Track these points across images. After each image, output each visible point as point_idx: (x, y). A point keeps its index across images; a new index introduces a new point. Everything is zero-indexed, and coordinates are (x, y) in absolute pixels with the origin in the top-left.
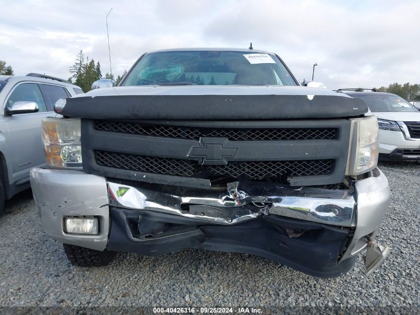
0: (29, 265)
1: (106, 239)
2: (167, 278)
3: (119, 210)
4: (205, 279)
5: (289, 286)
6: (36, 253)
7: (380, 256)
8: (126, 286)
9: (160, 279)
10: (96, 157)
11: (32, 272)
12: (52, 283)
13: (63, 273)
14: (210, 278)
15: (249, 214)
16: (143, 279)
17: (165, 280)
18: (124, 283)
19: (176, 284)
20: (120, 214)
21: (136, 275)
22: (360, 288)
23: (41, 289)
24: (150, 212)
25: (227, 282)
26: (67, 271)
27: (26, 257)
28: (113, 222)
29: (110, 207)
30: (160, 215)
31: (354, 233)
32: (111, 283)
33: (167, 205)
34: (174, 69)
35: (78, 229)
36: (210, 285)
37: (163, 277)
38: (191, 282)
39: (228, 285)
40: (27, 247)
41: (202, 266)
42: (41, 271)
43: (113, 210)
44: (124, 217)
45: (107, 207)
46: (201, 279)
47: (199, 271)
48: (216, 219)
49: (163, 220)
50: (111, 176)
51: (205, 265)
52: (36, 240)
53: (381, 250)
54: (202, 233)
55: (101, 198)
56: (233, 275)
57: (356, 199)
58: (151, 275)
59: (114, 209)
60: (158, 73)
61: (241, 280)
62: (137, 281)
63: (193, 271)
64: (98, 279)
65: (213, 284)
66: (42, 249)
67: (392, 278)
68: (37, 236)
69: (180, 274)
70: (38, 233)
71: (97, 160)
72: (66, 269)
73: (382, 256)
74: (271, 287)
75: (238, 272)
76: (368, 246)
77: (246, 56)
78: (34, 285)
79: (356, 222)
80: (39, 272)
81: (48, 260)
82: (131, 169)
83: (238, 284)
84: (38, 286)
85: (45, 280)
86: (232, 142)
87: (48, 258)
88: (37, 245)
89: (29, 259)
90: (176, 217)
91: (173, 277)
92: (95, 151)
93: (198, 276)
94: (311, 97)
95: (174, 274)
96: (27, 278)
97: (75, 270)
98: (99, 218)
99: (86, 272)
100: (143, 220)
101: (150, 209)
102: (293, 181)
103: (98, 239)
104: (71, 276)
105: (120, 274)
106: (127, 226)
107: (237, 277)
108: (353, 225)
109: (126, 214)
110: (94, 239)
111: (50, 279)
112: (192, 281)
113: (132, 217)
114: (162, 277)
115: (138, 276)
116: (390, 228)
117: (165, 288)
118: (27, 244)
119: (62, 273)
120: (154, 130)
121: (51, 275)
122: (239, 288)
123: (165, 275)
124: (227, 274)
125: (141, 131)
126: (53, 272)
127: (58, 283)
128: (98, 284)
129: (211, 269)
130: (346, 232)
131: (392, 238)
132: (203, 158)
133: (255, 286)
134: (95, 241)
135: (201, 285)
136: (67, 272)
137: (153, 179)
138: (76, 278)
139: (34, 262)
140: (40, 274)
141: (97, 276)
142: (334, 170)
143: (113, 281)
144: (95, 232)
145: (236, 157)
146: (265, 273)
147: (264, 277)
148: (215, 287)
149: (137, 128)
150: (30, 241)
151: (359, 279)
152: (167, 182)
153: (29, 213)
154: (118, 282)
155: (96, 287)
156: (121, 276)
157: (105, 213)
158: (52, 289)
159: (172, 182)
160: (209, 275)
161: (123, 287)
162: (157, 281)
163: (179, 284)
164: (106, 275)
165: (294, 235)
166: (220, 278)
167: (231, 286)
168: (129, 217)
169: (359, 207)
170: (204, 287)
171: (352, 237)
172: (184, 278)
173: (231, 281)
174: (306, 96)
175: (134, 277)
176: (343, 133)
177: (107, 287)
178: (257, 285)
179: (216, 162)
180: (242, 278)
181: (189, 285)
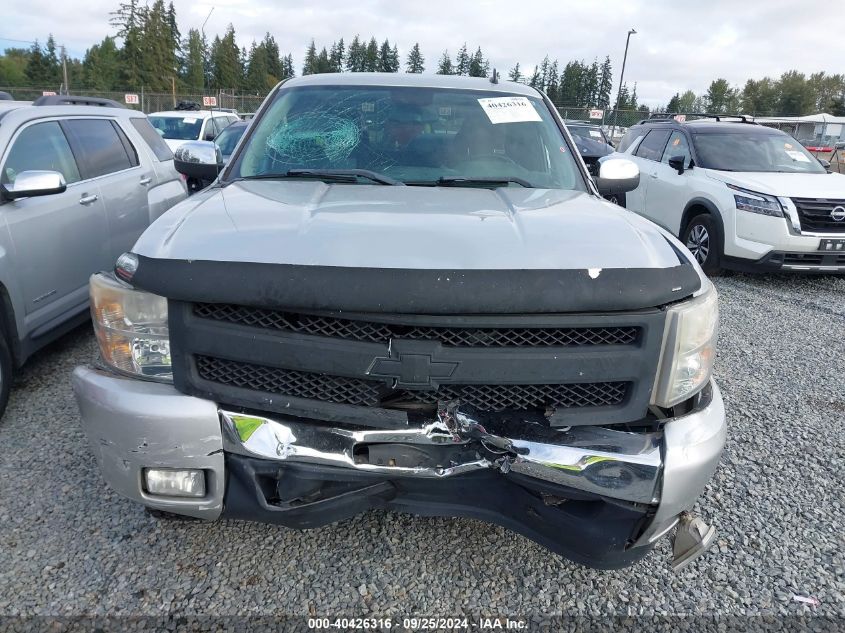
0: (73, 513)
1: (219, 506)
2: (327, 544)
3: (242, 461)
4: (394, 549)
5: (542, 564)
6: (83, 484)
7: (698, 544)
8: (254, 562)
9: (315, 546)
10: (198, 366)
11: (80, 529)
12: (119, 552)
13: (139, 532)
14: (403, 545)
15: (476, 460)
16: (283, 545)
17: (324, 548)
18: (250, 555)
19: (343, 559)
20: (245, 467)
21: (271, 538)
22: (666, 571)
23: (102, 565)
24: (299, 465)
25: (433, 554)
26: (144, 525)
27: (66, 493)
28: (232, 478)
29: (227, 454)
30: (316, 469)
31: (655, 513)
32: (226, 555)
33: (328, 449)
34: (339, 132)
35: (168, 484)
36: (403, 561)
37: (319, 542)
38: (369, 554)
39: (436, 561)
40: (65, 471)
41: (389, 518)
42: (98, 525)
43: (232, 460)
44: (253, 473)
45: (221, 454)
46: (388, 548)
47: (384, 532)
48: (416, 470)
49: (322, 477)
50: (228, 402)
51: (395, 518)
52: (81, 453)
53: (702, 534)
54: (392, 487)
55: (210, 438)
56: (443, 538)
57: (663, 457)
58: (298, 538)
59: (232, 457)
60: (307, 140)
61: (458, 551)
62: (273, 551)
63: (374, 530)
64: (202, 545)
65: (408, 558)
66: (94, 476)
67: (725, 550)
68: (79, 444)
69: (350, 537)
70: (81, 437)
71: (200, 370)
72: (142, 522)
73: (702, 546)
74: (511, 566)
75: (453, 531)
76: (680, 522)
77: (484, 103)
78: (87, 557)
79: (660, 496)
80: (93, 528)
81: (106, 500)
82: (262, 388)
83: (453, 558)
84: (94, 559)
85: (108, 546)
86: (448, 349)
87: (107, 497)
88: (82, 466)
89: (71, 498)
90: (346, 471)
91: (337, 542)
92: (196, 356)
93: (383, 540)
94: (594, 273)
95: (338, 537)
96: (73, 542)
97: (159, 524)
98: (207, 473)
99: (180, 530)
100: (285, 477)
101: (297, 459)
102: (553, 417)
103: (205, 506)
104: (153, 537)
105: (241, 534)
106: (258, 488)
107: (453, 542)
108: (654, 500)
109: (256, 467)
110: (198, 506)
111: (115, 545)
112: (372, 552)
113: (266, 472)
114: (317, 540)
115: (275, 538)
116: (736, 438)
117: (323, 565)
118: (64, 463)
119: (135, 532)
120: (306, 323)
121: (116, 535)
122: (455, 569)
123: (322, 537)
124: (434, 537)
125: (281, 323)
126: (119, 528)
127: (131, 553)
128: (202, 556)
129: (406, 524)
130: (642, 511)
131: (735, 461)
132: (394, 379)
133: (483, 562)
134: (201, 509)
135: (388, 561)
136: (145, 529)
137: (303, 411)
138: (164, 543)
139: (82, 506)
140: (97, 534)
141: (200, 538)
142: (629, 399)
143: (229, 549)
144: (200, 494)
145: (455, 379)
146: (503, 535)
147: (499, 543)
148: (413, 565)
149: (274, 318)
150: (69, 457)
151: (665, 551)
152: (329, 416)
153: (60, 387)
154: (240, 552)
155: (201, 563)
156: (244, 538)
157: (218, 465)
158: (120, 566)
159: (337, 416)
160: (401, 539)
161: (248, 564)
162: (309, 551)
163: (348, 558)
164: (217, 536)
165: (552, 502)
166: (421, 544)
167: (440, 563)
168: (261, 472)
169: (666, 472)
170: (393, 565)
171: (652, 518)
172: (357, 544)
173: (441, 552)
174: (585, 271)
175: (267, 541)
176: (650, 336)
177: (219, 564)
178: (486, 562)
179: (416, 386)
180: (458, 545)
181: (367, 561)
